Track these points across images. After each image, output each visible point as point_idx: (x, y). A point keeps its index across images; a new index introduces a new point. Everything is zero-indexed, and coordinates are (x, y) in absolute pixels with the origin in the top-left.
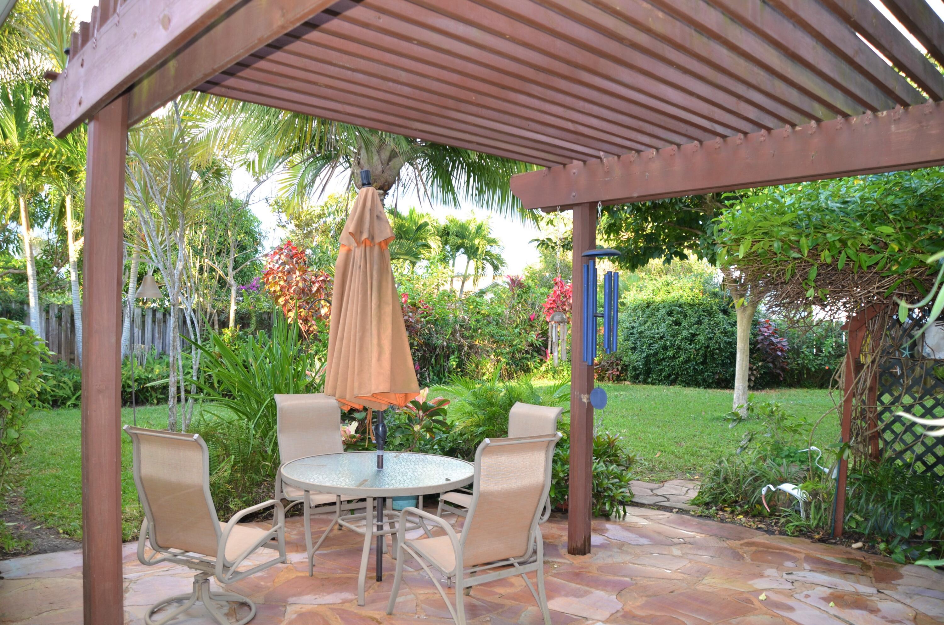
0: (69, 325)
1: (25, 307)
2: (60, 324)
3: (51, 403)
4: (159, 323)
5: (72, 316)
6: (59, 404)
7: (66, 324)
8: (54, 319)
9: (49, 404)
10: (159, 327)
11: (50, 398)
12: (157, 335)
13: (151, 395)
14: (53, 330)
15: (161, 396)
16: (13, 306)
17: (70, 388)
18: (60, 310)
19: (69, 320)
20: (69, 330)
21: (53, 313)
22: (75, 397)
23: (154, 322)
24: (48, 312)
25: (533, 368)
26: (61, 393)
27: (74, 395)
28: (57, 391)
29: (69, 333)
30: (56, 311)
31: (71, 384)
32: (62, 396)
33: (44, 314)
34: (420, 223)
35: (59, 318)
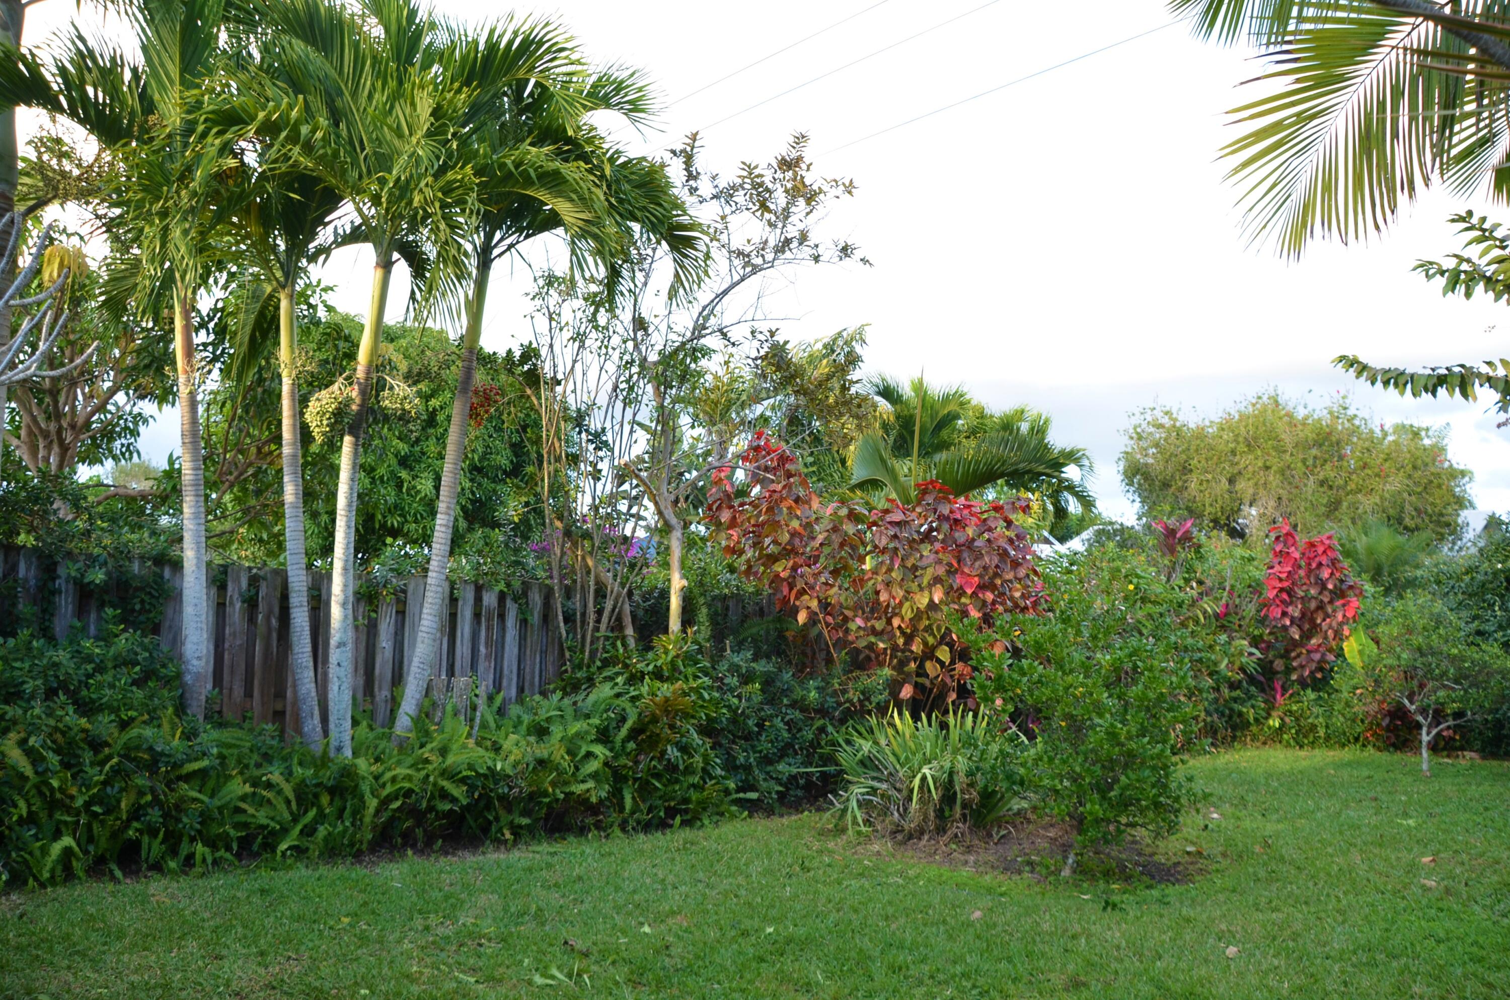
0: (274, 622)
1: (167, 573)
2: (252, 620)
3: (235, 847)
4: (488, 620)
5: (285, 598)
6: (255, 847)
7: (268, 619)
8: (238, 605)
9: (228, 849)
10: (488, 629)
11: (232, 832)
12: (483, 649)
13: (497, 819)
14: (234, 634)
15: (525, 821)
16: (136, 567)
17: (288, 802)
18: (254, 581)
19: (276, 610)
20: (274, 635)
21: (236, 589)
22: (299, 827)
23: (477, 616)
24: (222, 587)
25: (1252, 720)
26: (262, 817)
27: (295, 820)
28: (251, 810)
29: (275, 643)
30: (244, 584)
31: (288, 790)
32: (264, 827)
33: (214, 591)
34: (940, 415)
35: (251, 603)
